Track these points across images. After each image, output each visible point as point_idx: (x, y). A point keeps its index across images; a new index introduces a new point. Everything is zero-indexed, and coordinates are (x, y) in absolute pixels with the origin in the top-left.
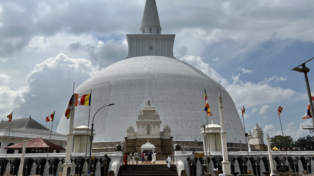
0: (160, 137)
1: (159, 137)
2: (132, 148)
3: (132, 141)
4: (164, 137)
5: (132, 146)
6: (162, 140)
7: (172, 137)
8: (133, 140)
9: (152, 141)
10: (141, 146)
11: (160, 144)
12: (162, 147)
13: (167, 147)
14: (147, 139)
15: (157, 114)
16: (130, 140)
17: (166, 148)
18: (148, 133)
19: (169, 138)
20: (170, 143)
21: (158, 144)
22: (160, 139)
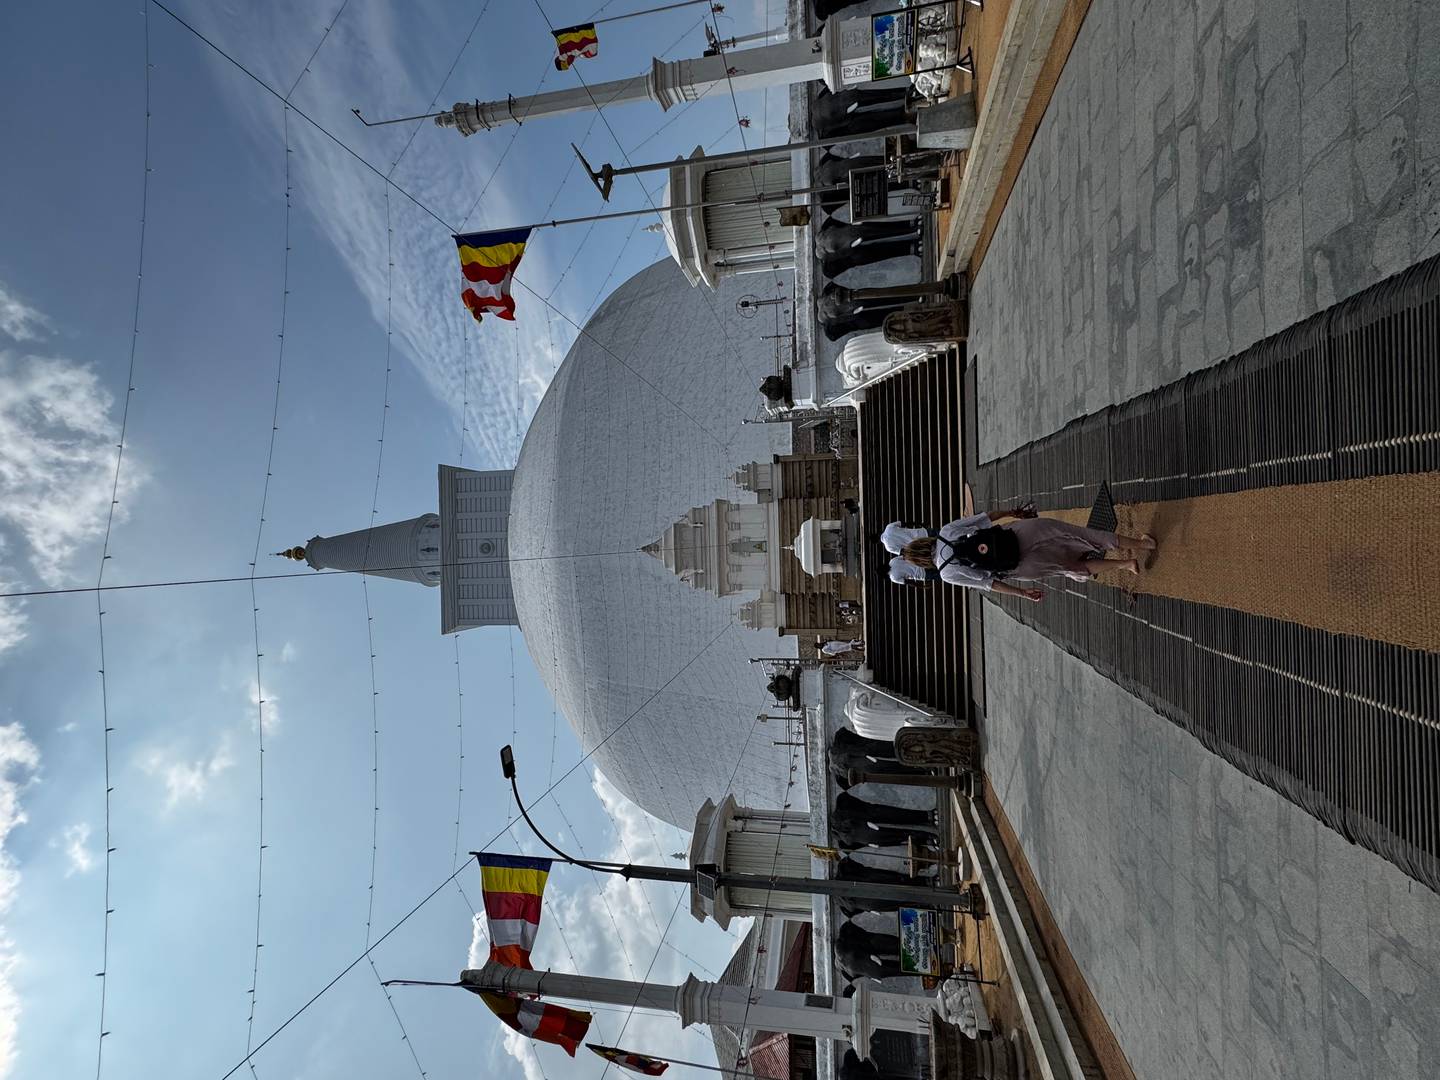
0: (776, 503)
1: (775, 507)
2: (819, 608)
3: (794, 610)
4: (775, 489)
5: (813, 608)
6: (788, 494)
7: (777, 459)
8: (788, 606)
9: (789, 533)
10: (808, 577)
11: (801, 501)
12: (811, 495)
13: (811, 476)
14: (783, 552)
15: (691, 515)
16: (789, 616)
17: (816, 479)
18: (760, 547)
19: (778, 469)
20: (797, 466)
21: (801, 507)
22: (781, 502)
